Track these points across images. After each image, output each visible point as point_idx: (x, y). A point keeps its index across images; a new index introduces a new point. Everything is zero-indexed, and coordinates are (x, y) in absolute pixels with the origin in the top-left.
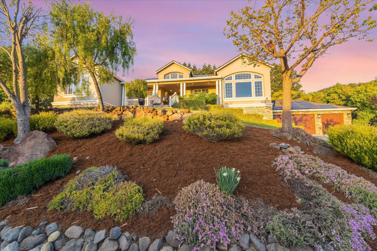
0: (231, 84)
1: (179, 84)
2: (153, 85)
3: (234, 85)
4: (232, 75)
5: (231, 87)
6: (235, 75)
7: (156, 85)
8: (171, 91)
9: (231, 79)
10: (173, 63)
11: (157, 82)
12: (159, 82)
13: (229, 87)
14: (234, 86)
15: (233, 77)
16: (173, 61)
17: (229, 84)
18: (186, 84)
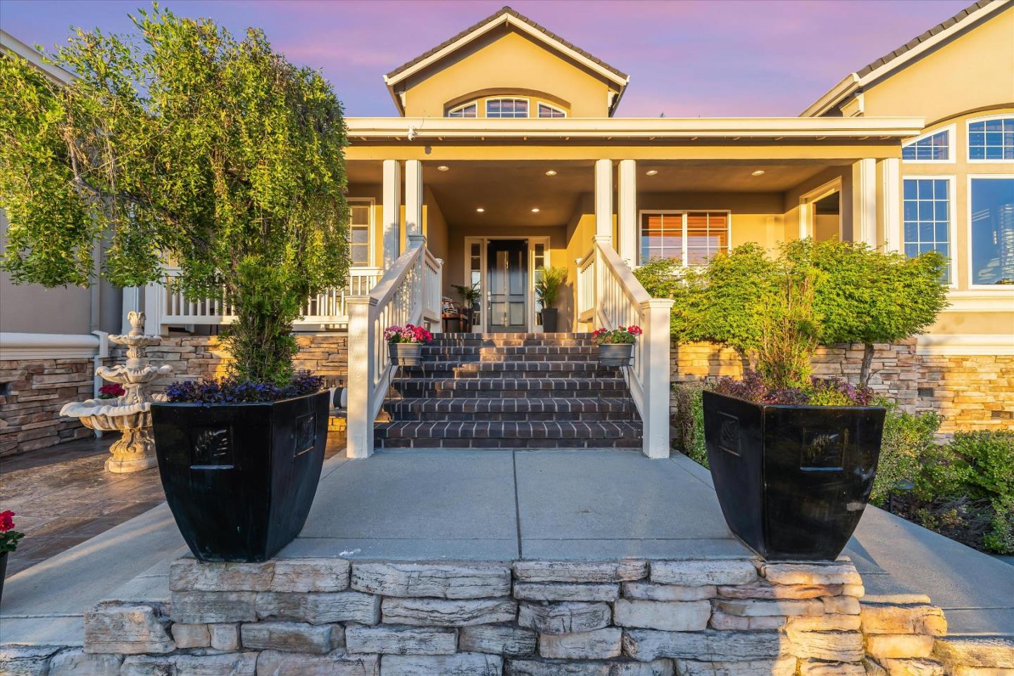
0: (942, 186)
1: (588, 168)
2: (378, 166)
3: (960, 197)
4: (952, 128)
5: (943, 211)
6: (972, 126)
7: (402, 166)
8: (480, 210)
9: (942, 154)
10: (505, 29)
11: (418, 141)
12: (428, 142)
13: (926, 209)
14: (961, 203)
15: (958, 136)
16: (507, 9)
17: (926, 184)
18: (642, 165)
